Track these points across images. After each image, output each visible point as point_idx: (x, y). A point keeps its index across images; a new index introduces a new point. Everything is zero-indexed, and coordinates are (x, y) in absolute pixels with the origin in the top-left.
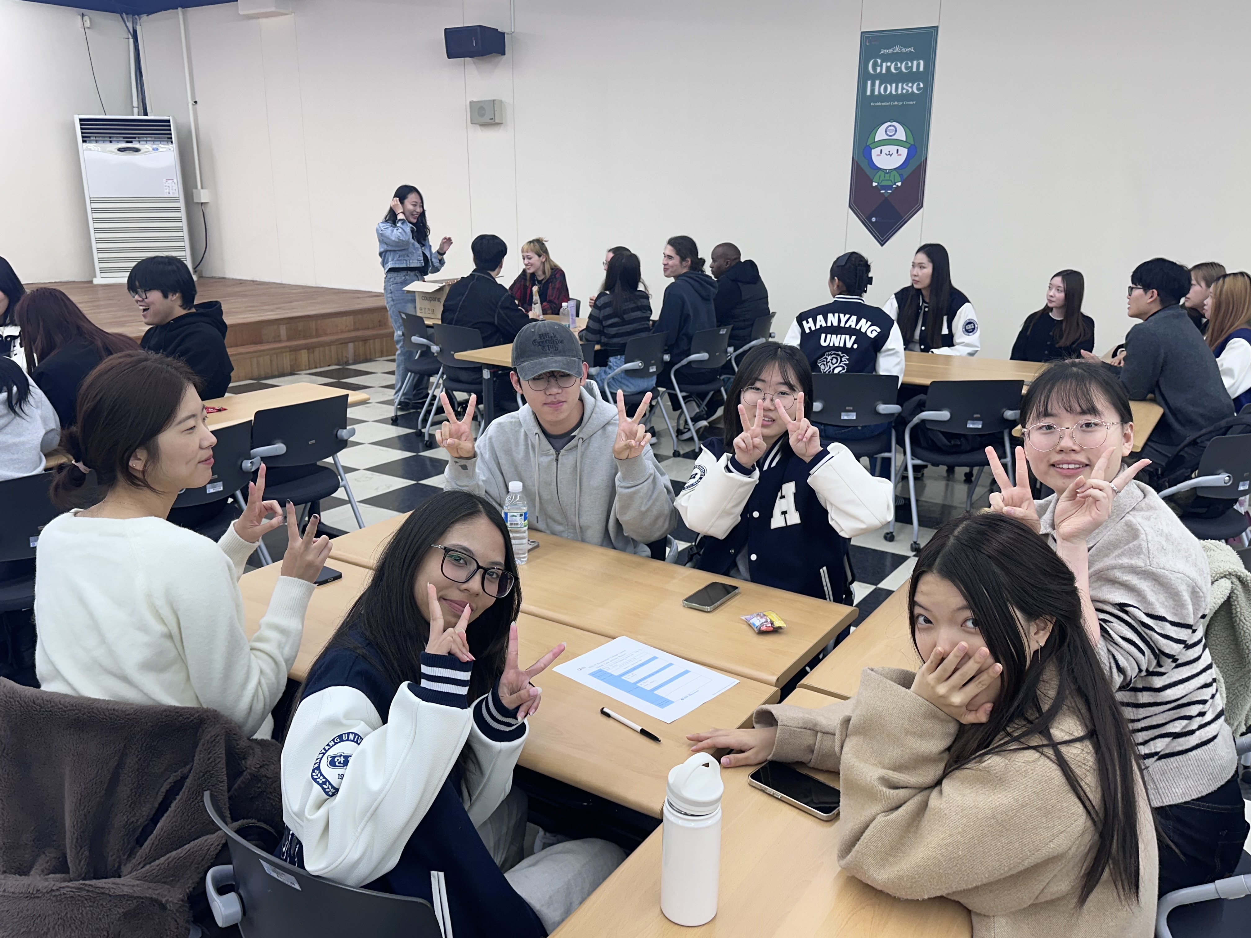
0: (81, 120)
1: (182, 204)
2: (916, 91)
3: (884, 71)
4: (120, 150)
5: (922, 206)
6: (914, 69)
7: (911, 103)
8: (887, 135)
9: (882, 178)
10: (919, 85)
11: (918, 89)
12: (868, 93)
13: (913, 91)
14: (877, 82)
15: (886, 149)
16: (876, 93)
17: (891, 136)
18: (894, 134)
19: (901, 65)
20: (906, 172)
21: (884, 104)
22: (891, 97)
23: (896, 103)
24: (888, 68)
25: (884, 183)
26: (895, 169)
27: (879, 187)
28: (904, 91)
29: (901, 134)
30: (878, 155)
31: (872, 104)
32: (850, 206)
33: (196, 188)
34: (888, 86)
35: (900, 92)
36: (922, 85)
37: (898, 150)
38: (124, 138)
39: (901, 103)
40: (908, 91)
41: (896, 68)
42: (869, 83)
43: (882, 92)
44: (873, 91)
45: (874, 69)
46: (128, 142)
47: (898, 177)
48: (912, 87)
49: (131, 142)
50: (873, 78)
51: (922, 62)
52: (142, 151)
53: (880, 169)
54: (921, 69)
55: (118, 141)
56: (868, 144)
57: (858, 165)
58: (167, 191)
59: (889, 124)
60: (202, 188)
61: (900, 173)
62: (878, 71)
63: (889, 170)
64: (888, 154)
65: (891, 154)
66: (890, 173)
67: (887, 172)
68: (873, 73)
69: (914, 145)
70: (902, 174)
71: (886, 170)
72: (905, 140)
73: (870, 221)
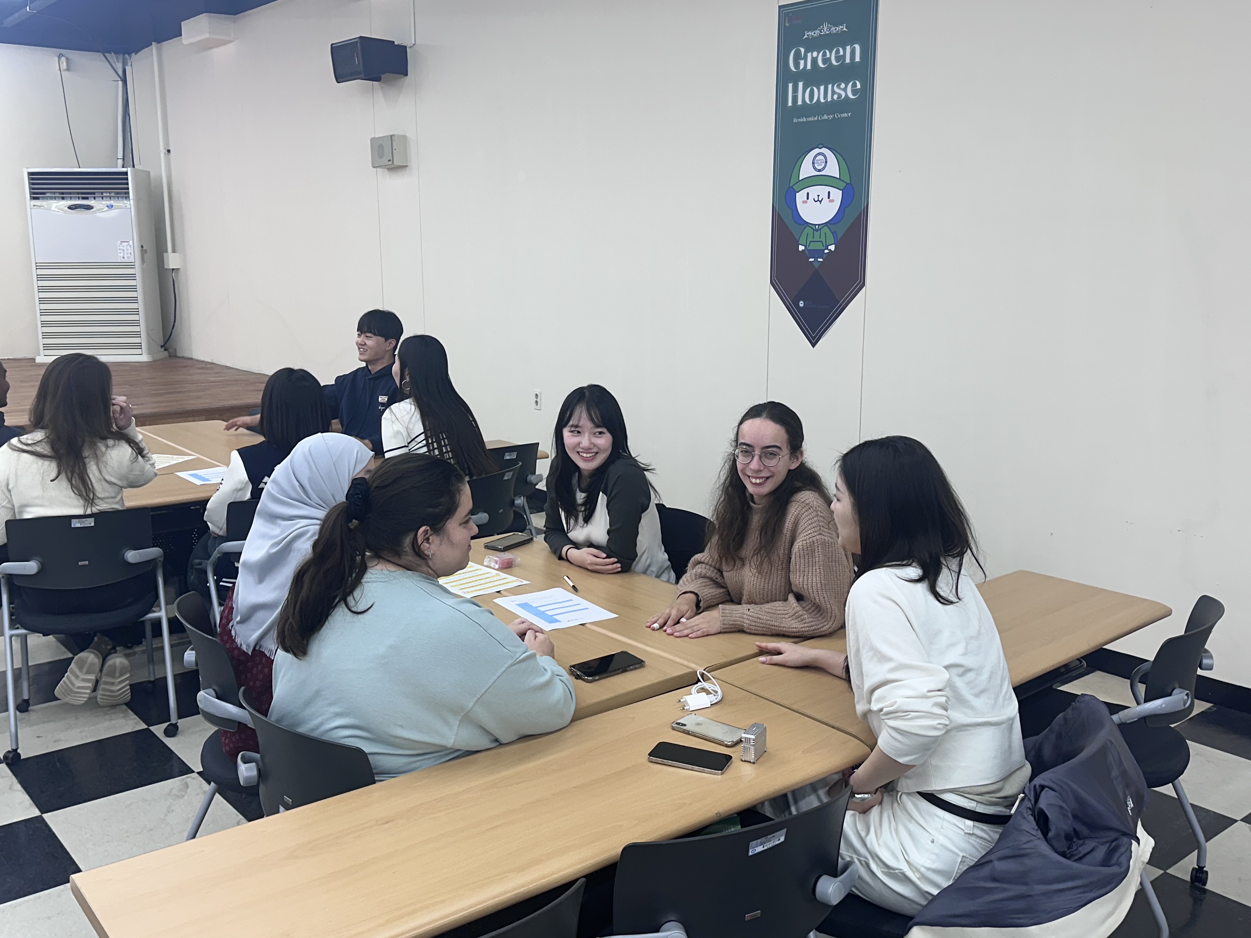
0: (30, 174)
1: (138, 271)
2: (850, 96)
3: (809, 67)
4: (71, 208)
5: (864, 285)
6: (848, 60)
7: (845, 115)
8: (815, 169)
9: (810, 238)
10: (854, 85)
11: (854, 92)
12: (790, 104)
13: (846, 95)
14: (801, 85)
15: (814, 191)
16: (800, 102)
18: (824, 168)
19: (831, 54)
20: (841, 230)
21: (811, 119)
22: (818, 108)
24: (815, 61)
25: (813, 246)
26: (826, 224)
27: (807, 252)
29: (833, 169)
30: (804, 202)
31: (795, 120)
32: (771, 283)
33: (167, 252)
34: (815, 89)
36: (859, 86)
37: (829, 193)
39: (831, 117)
40: (840, 96)
41: (825, 61)
42: (790, 85)
43: (807, 100)
44: (795, 99)
45: (797, 65)
47: (830, 237)
48: (845, 90)
50: (795, 78)
51: (858, 47)
52: (94, 209)
53: (807, 224)
54: (857, 59)
55: (72, 198)
56: (791, 185)
57: (779, 216)
58: (121, 255)
59: (817, 151)
60: (174, 251)
61: (833, 231)
62: (802, 67)
63: (818, 225)
64: (816, 200)
65: (820, 199)
66: (820, 229)
67: (817, 228)
68: (795, 70)
69: (850, 184)
70: (835, 232)
71: (816, 225)
72: (838, 177)
73: (797, 306)
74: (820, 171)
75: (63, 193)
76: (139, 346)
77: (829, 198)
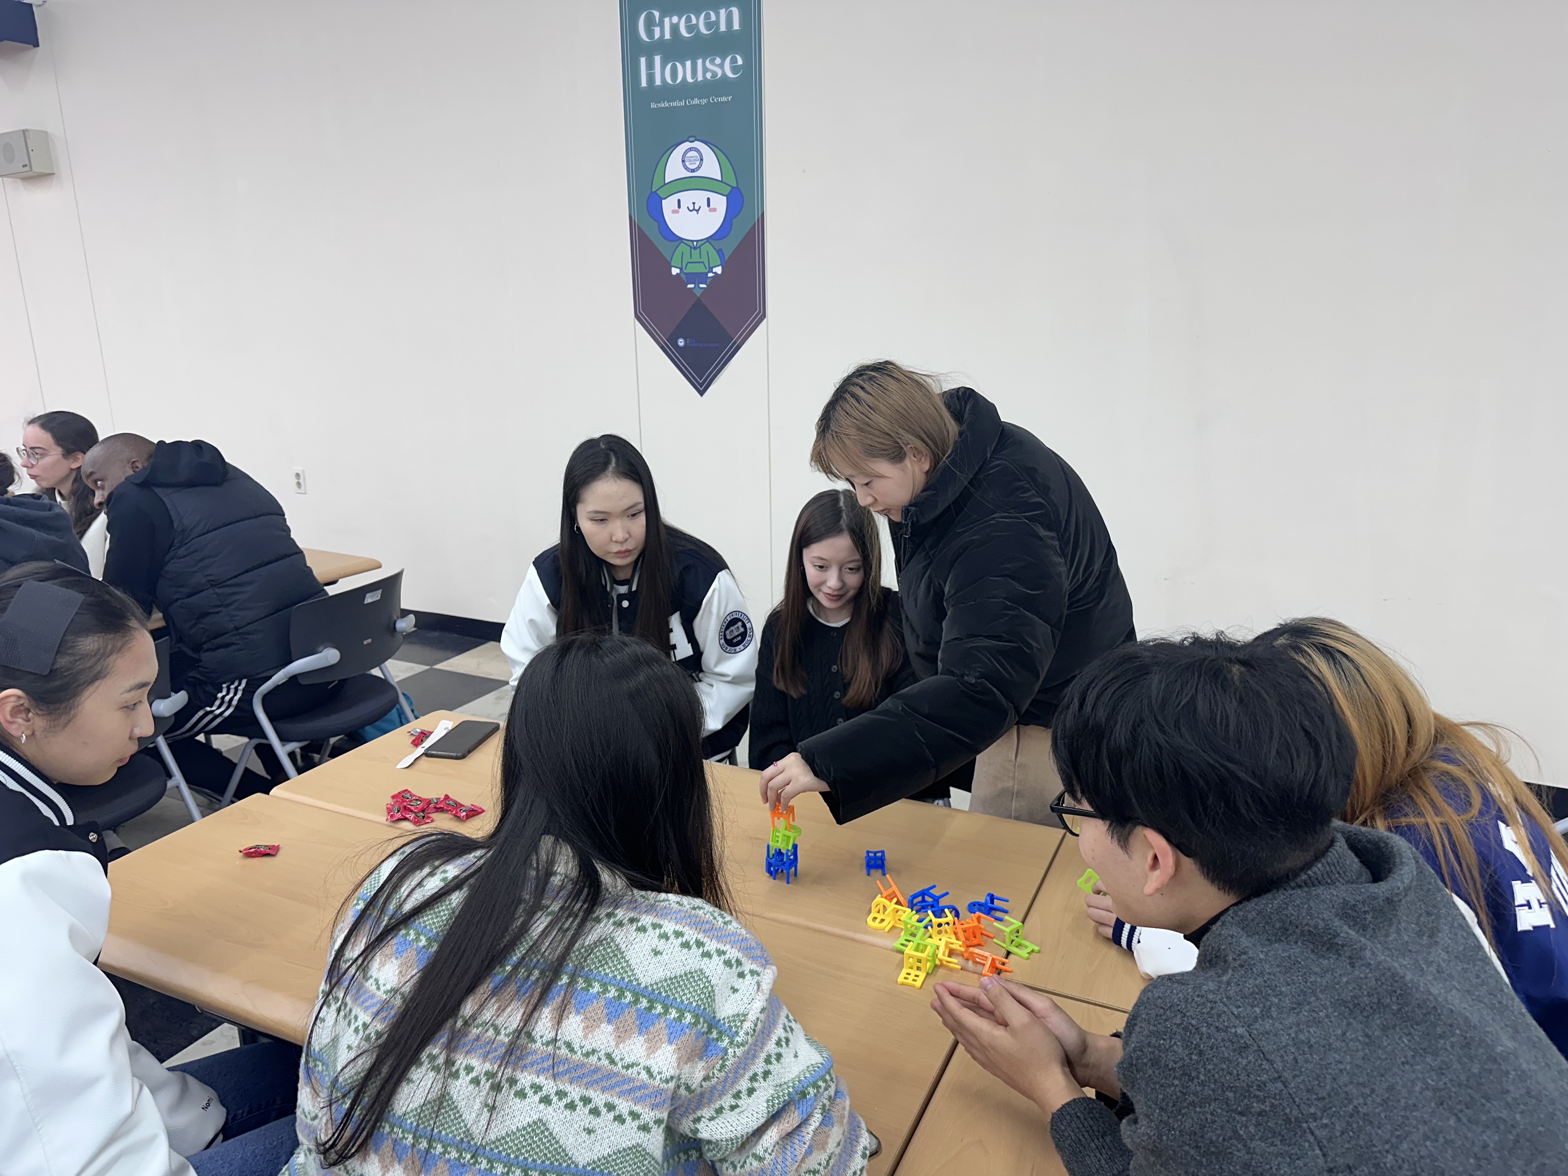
2: (730, 75)
3: (667, 36)
6: (723, 28)
7: (724, 99)
8: (686, 168)
9: (687, 259)
10: (734, 60)
11: (734, 69)
12: (644, 83)
13: (724, 74)
14: (657, 59)
15: (688, 197)
16: (658, 82)
17: (693, 171)
19: (698, 19)
20: (730, 245)
21: (674, 104)
22: (684, 90)
23: (696, 101)
24: (675, 29)
25: (691, 269)
27: (683, 276)
28: (709, 75)
29: (711, 168)
31: (653, 105)
32: (637, 316)
34: (678, 64)
35: (700, 78)
36: (740, 62)
37: (708, 199)
39: (704, 101)
40: (714, 74)
41: (690, 28)
42: (643, 60)
43: (669, 80)
44: (651, 78)
45: (650, 33)
47: (715, 258)
48: (721, 66)
50: (650, 50)
51: (735, 11)
53: (681, 240)
54: (736, 26)
56: (654, 190)
57: (641, 231)
59: (687, 145)
61: (717, 248)
62: (657, 35)
63: (697, 241)
64: (691, 208)
65: (697, 208)
66: (700, 247)
67: (695, 246)
68: (647, 40)
69: (737, 188)
70: (721, 250)
71: (693, 241)
72: (720, 179)
73: (676, 345)
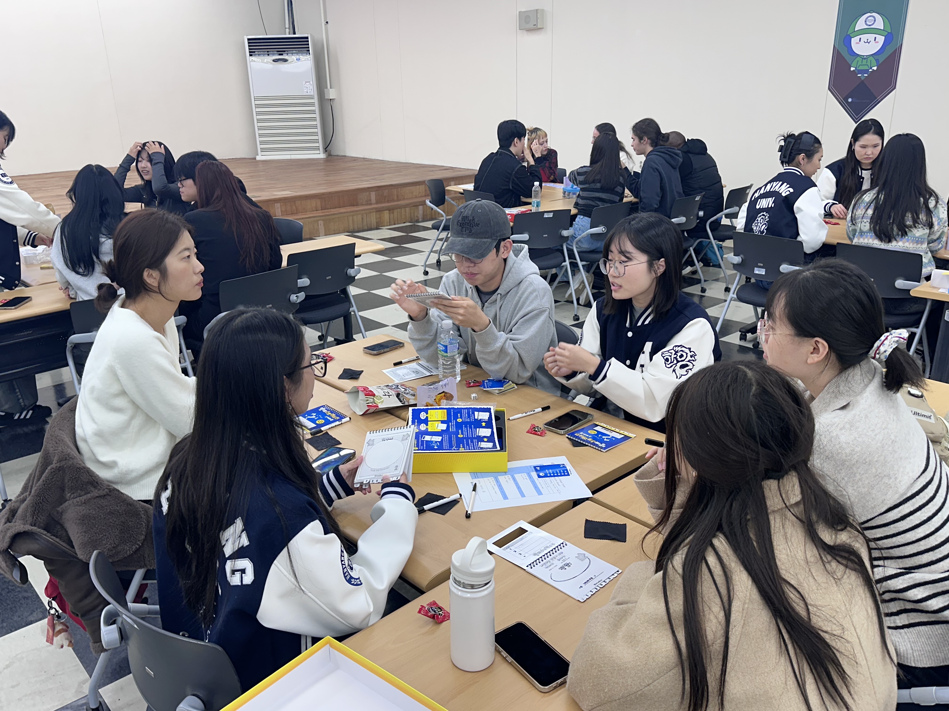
0: (249, 39)
1: (316, 101)
4: (274, 61)
5: (895, 88)
18: (873, 24)
26: (872, 55)
30: (857, 43)
32: (829, 89)
33: (327, 88)
38: (278, 51)
46: (280, 55)
49: (282, 54)
52: (289, 61)
53: (858, 55)
55: (273, 54)
58: (306, 90)
60: (331, 88)
72: (882, 29)
73: (847, 102)
74: (870, 25)
75: (268, 52)
76: (318, 148)
77: (875, 40)
